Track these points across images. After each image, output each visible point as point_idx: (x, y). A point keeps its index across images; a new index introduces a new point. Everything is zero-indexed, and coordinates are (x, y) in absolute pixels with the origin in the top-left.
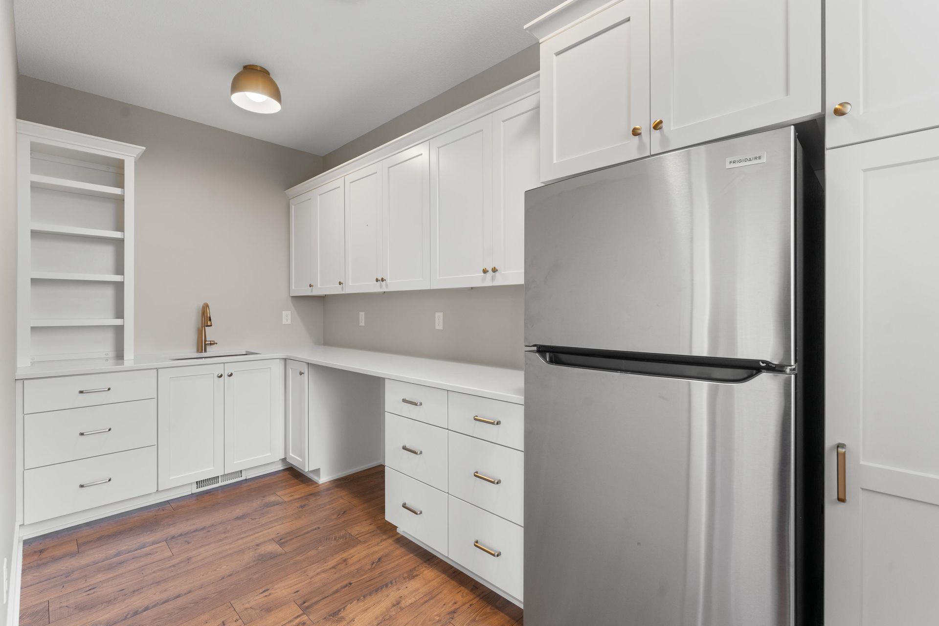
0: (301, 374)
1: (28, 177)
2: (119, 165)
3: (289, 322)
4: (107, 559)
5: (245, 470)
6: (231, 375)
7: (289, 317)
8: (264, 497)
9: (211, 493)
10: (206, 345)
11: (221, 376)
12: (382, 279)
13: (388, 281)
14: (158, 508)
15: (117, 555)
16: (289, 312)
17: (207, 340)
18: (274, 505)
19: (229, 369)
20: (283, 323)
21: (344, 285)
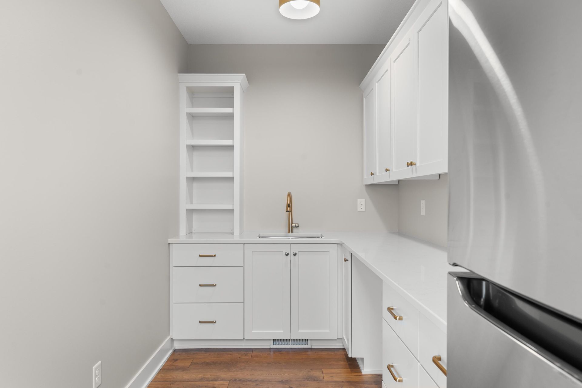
0: (346, 260)
1: (185, 109)
2: (230, 91)
3: (363, 210)
4: (195, 380)
5: (311, 340)
6: (295, 255)
7: (364, 205)
8: (311, 369)
9: (281, 352)
10: (292, 226)
11: (287, 255)
12: (411, 162)
13: (418, 164)
14: (244, 352)
15: (201, 380)
16: (363, 200)
17: (294, 223)
18: (314, 381)
19: (295, 249)
20: (358, 211)
21: (390, 171)
